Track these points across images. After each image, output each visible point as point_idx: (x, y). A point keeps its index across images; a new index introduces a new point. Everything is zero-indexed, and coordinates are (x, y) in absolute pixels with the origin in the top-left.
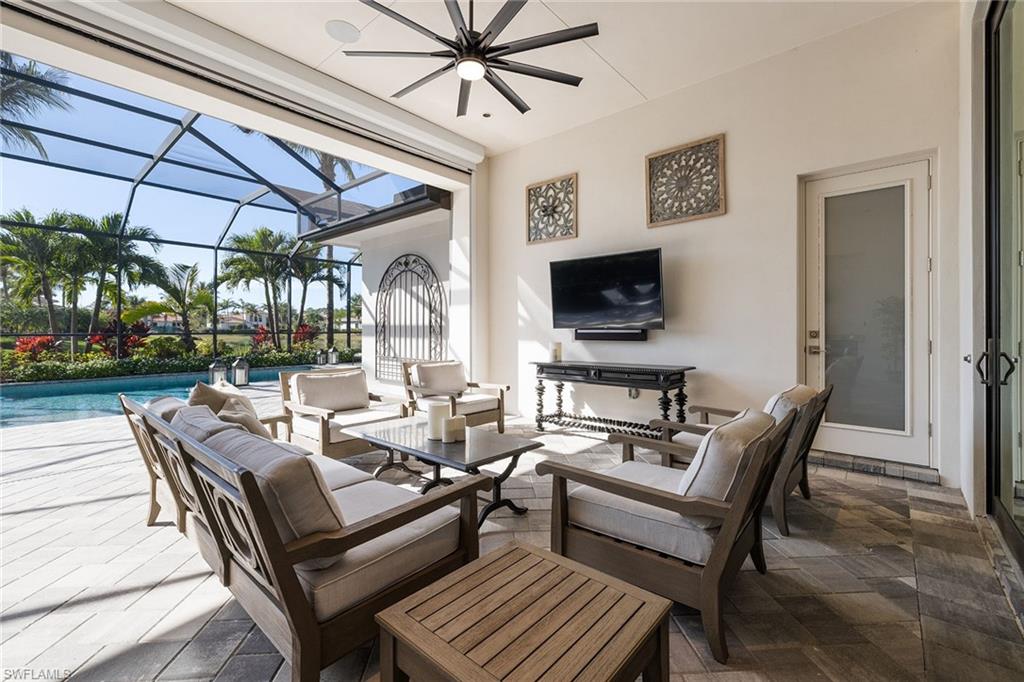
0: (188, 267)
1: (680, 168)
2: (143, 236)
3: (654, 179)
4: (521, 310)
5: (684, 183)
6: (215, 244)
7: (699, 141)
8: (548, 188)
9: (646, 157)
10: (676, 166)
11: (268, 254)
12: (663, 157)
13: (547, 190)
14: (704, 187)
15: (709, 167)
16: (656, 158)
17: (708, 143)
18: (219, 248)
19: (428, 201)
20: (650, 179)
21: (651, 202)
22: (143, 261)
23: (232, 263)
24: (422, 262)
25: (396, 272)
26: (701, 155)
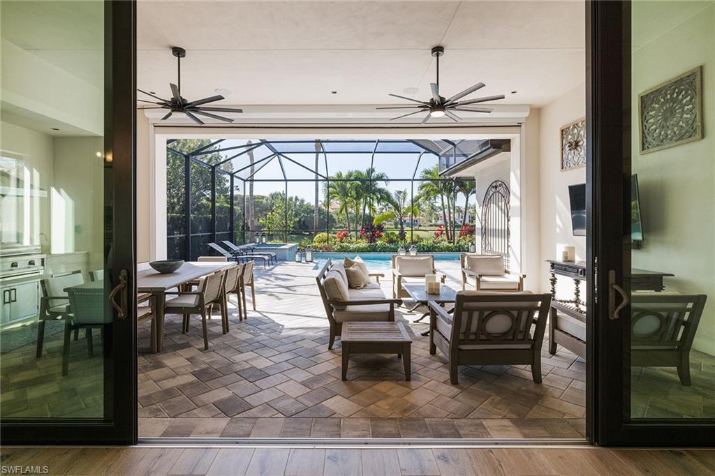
0: (401, 192)
1: (667, 101)
2: (380, 178)
3: (645, 113)
4: (558, 221)
5: (669, 115)
6: (412, 178)
7: (679, 76)
8: (574, 127)
9: (639, 96)
10: (662, 100)
11: (441, 180)
12: (651, 93)
13: (573, 130)
14: (685, 116)
15: (688, 98)
16: (647, 95)
17: (689, 76)
18: (414, 180)
19: (492, 150)
20: (642, 113)
21: (643, 133)
22: (380, 191)
23: (424, 186)
24: (504, 186)
25: (491, 193)
26: (682, 87)
